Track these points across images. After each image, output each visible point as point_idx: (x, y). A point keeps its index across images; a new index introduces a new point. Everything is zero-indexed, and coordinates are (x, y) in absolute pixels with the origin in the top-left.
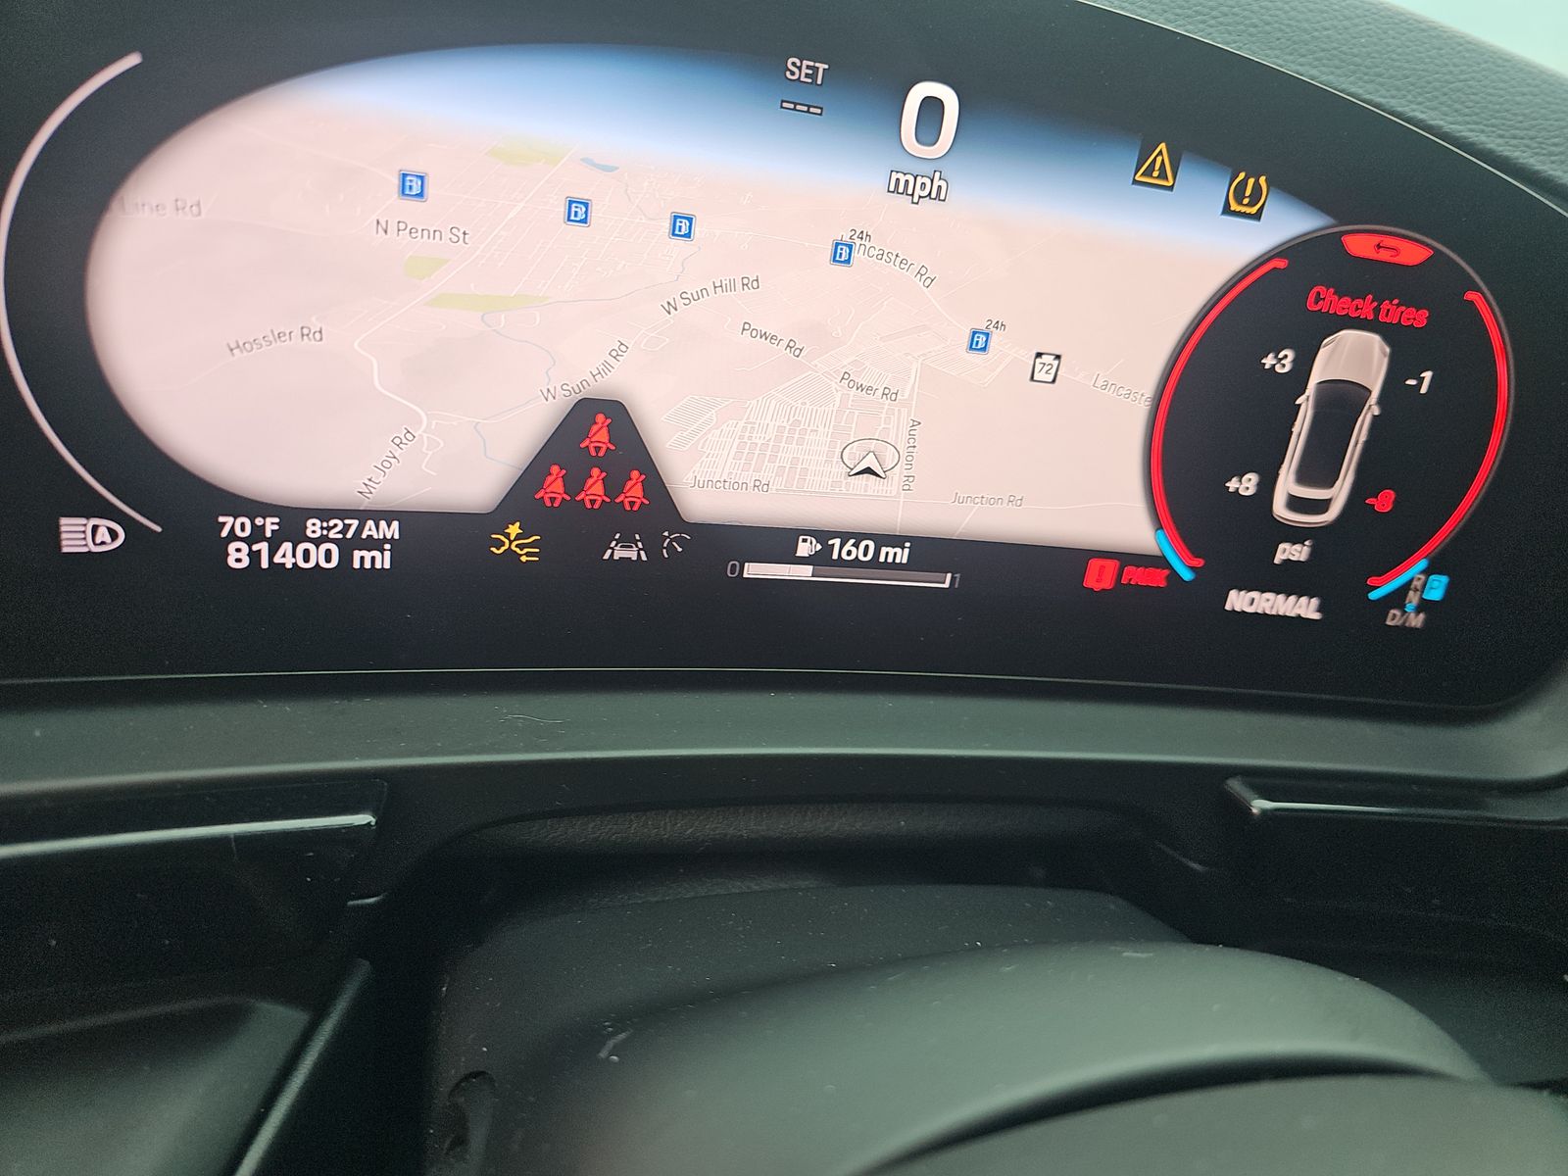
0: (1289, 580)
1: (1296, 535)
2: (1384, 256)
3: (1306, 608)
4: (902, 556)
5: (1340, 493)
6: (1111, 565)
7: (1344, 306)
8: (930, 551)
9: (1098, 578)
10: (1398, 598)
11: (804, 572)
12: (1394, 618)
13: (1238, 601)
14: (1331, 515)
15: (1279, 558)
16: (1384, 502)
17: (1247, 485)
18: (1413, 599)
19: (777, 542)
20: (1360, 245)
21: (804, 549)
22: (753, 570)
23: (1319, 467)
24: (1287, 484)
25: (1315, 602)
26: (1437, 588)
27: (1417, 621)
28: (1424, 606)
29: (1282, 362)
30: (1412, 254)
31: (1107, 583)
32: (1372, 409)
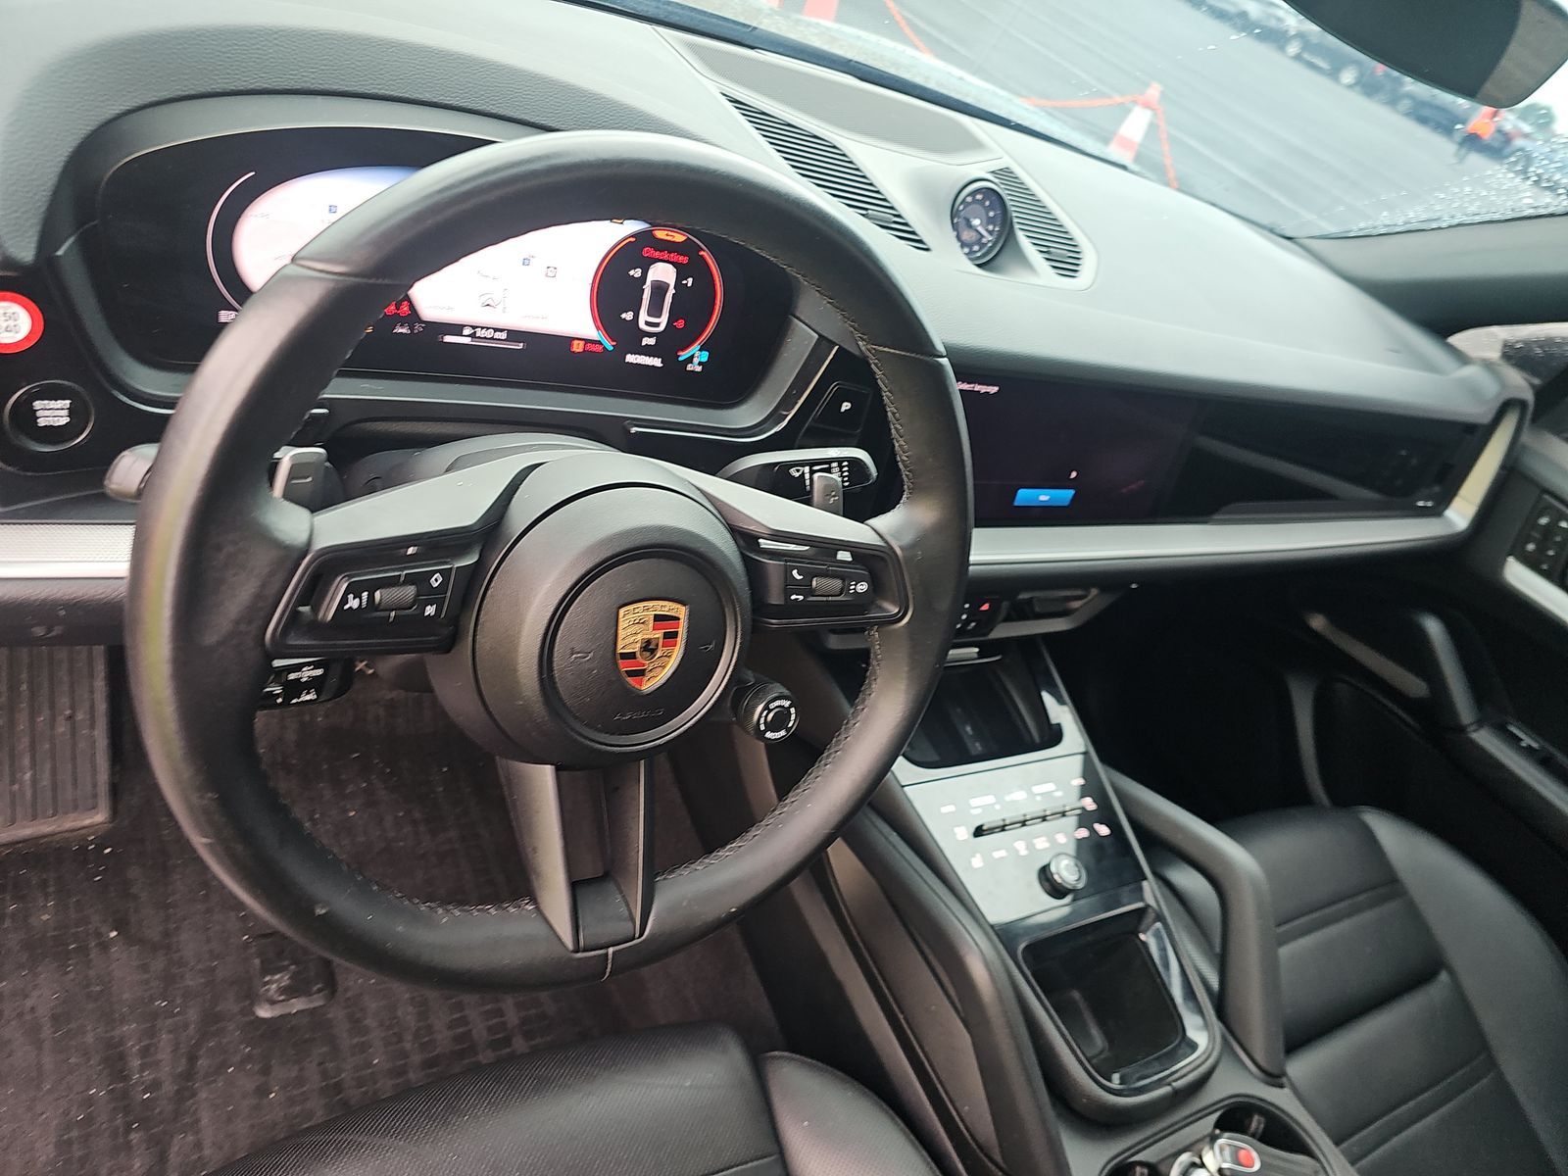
0: (648, 351)
1: (650, 335)
2: (669, 238)
3: (657, 362)
4: (504, 335)
5: (664, 320)
6: (582, 343)
7: (657, 254)
8: (514, 335)
9: (578, 347)
10: (690, 360)
11: (467, 341)
12: (689, 367)
13: (630, 358)
14: (662, 328)
15: (643, 344)
16: (680, 324)
17: (628, 316)
18: (696, 361)
19: (457, 329)
20: (661, 234)
21: (467, 331)
22: (448, 339)
23: (655, 309)
24: (643, 317)
25: (660, 360)
26: (705, 356)
27: (699, 369)
28: (700, 364)
29: (637, 273)
30: (679, 238)
31: (580, 350)
32: (671, 291)
